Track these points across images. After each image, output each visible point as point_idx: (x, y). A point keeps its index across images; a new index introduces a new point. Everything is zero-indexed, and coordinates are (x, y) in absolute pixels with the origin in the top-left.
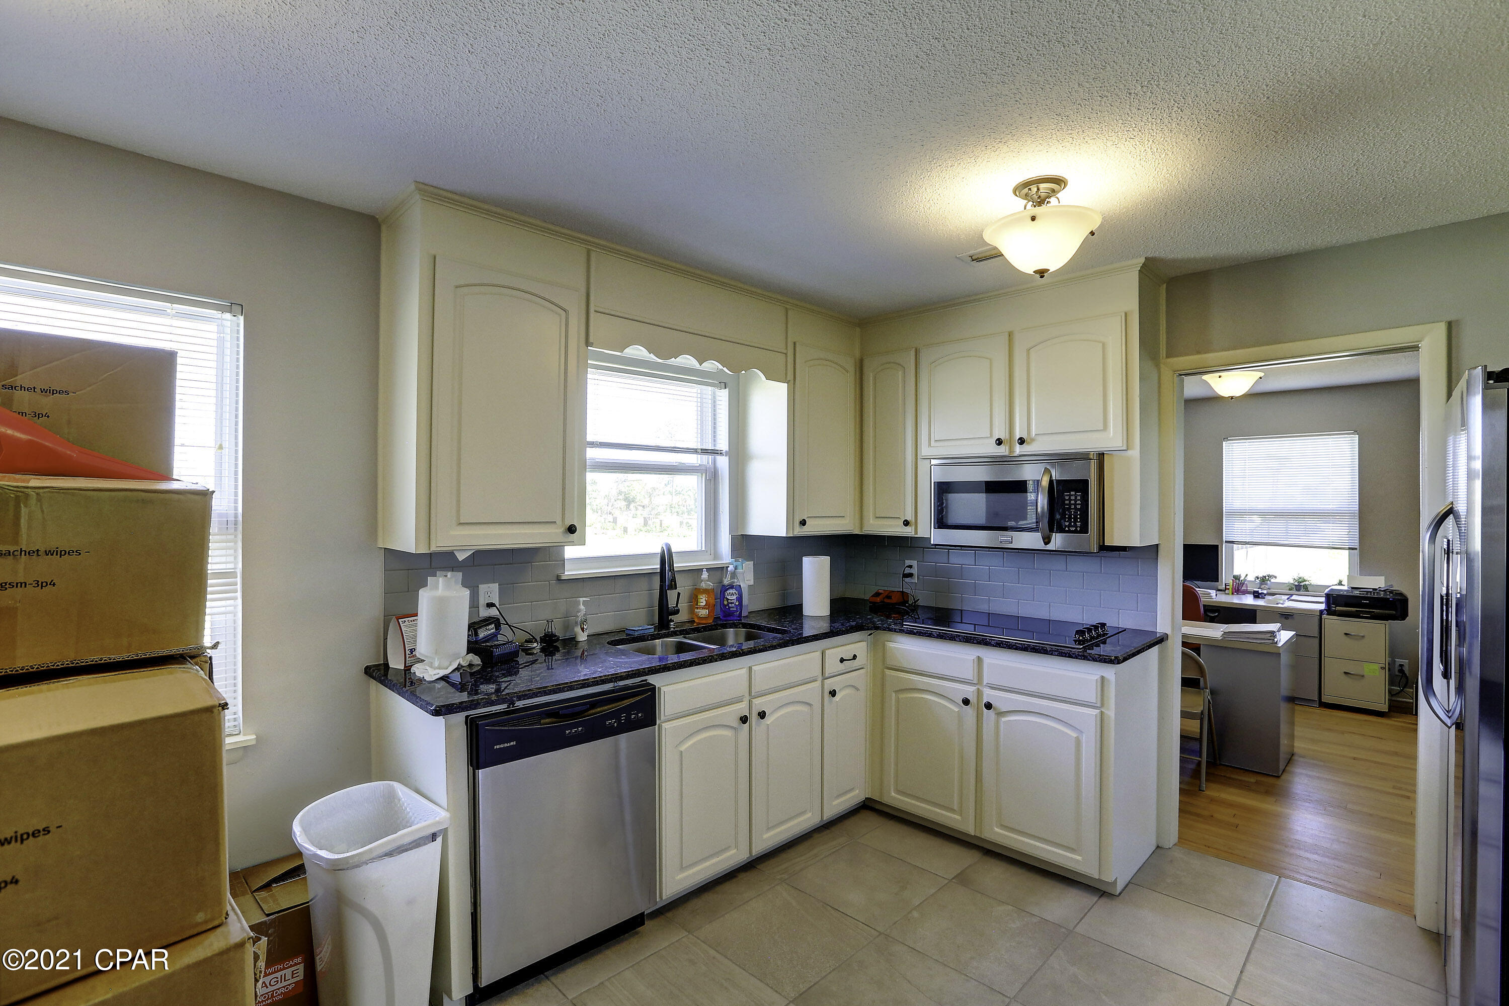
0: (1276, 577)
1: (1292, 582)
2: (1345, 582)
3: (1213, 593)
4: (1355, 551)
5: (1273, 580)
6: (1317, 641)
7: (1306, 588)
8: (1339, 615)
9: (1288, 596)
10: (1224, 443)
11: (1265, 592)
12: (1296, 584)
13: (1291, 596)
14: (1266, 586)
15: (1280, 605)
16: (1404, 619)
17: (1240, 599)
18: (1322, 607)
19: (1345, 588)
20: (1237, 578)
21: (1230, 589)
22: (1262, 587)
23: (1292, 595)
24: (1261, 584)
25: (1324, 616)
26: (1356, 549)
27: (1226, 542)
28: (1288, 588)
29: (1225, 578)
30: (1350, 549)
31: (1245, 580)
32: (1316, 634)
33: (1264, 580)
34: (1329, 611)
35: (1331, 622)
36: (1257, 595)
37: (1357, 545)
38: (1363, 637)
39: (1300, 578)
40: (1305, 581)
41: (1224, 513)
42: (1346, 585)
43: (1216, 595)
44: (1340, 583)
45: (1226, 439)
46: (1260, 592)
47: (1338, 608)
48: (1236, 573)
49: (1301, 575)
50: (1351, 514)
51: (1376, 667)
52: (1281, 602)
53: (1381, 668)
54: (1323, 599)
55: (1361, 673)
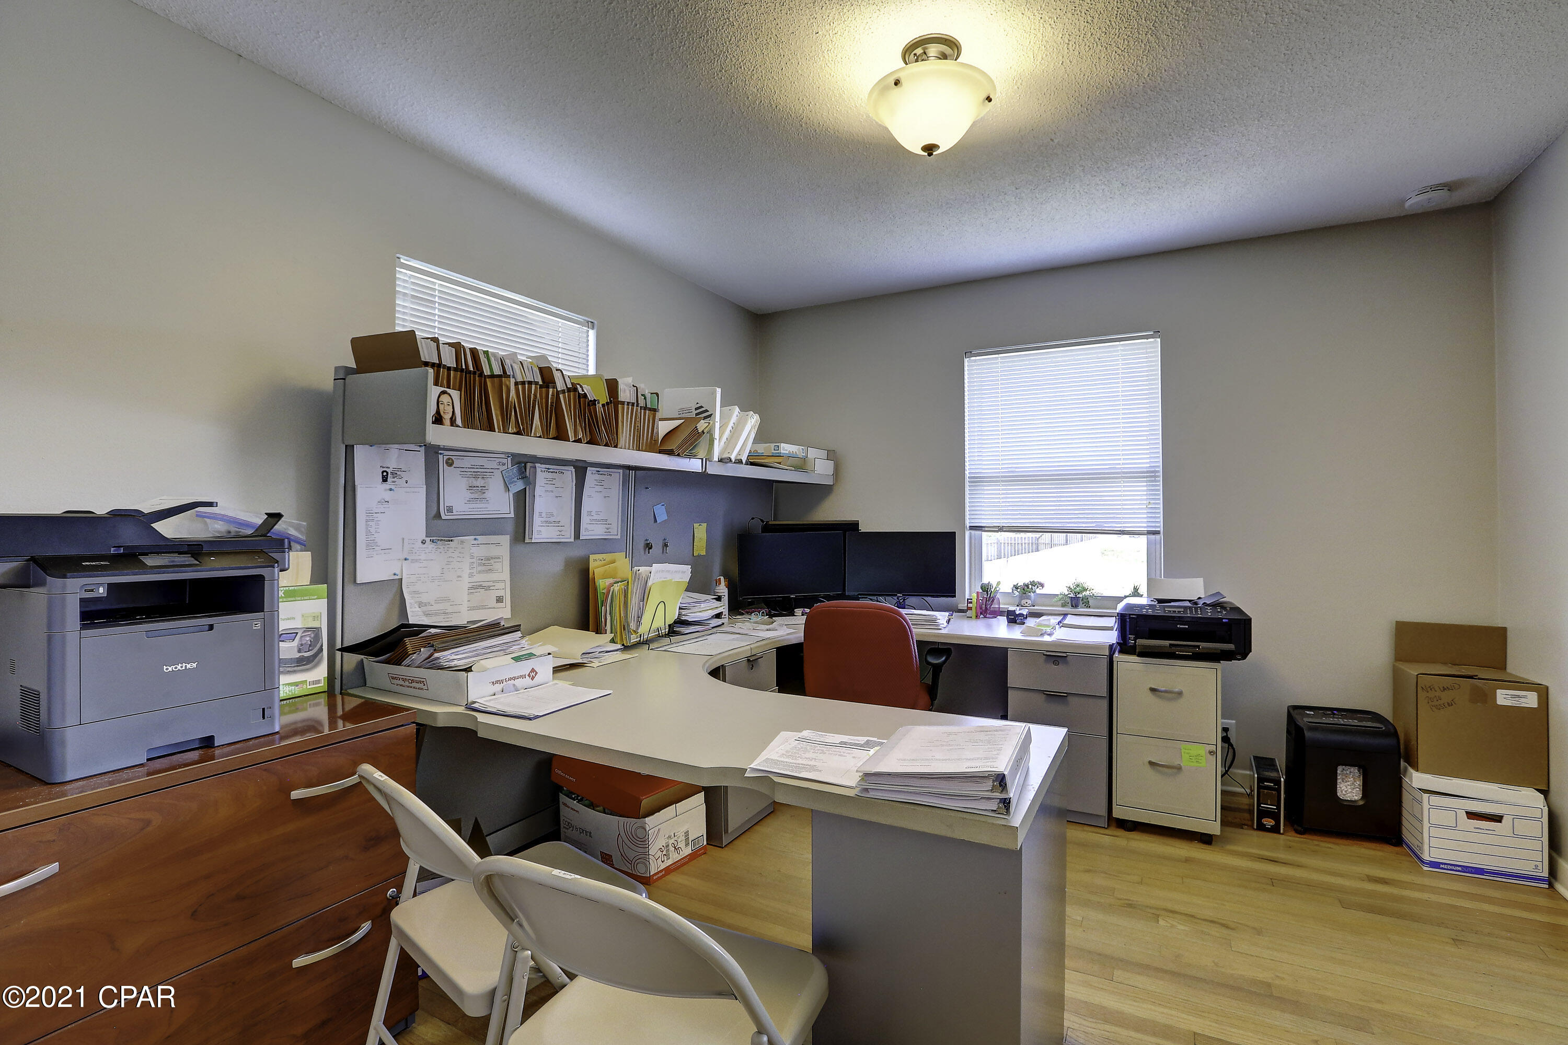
0: (1042, 585)
1: (1067, 593)
2: (1143, 590)
3: (942, 617)
4: (1158, 537)
5: (1038, 591)
6: (1105, 704)
7: (1086, 602)
8: (1142, 654)
9: (1060, 618)
10: (966, 360)
11: (1025, 612)
12: (1072, 595)
13: (1064, 619)
14: (1029, 602)
15: (1047, 638)
16: (1244, 656)
17: (989, 627)
18: (1112, 637)
19: (1143, 601)
20: (986, 588)
21: (974, 609)
22: (1023, 602)
23: (1065, 615)
24: (1021, 598)
25: (1116, 655)
26: (1157, 533)
27: (972, 528)
28: (1060, 603)
29: (968, 590)
30: (1150, 533)
31: (997, 592)
32: (1104, 692)
33: (1025, 590)
34: (1124, 647)
35: (1127, 664)
36: (1014, 619)
37: (1160, 526)
38: (1180, 694)
39: (1078, 586)
40: (1085, 590)
41: (967, 479)
42: (1145, 595)
43: (948, 621)
44: (1136, 593)
45: (969, 354)
46: (1017, 613)
47: (1140, 642)
48: (985, 581)
49: (1081, 580)
50: (1150, 475)
51: (1202, 750)
52: (1048, 630)
53: (1210, 752)
54: (1111, 622)
55: (1176, 763)
